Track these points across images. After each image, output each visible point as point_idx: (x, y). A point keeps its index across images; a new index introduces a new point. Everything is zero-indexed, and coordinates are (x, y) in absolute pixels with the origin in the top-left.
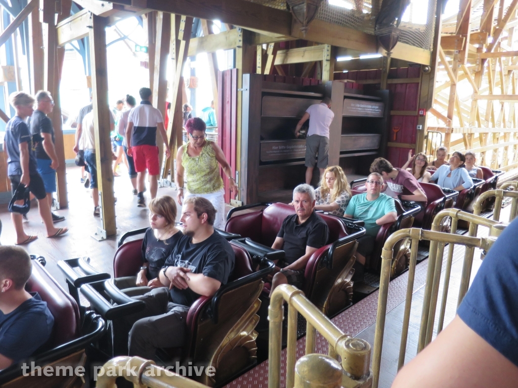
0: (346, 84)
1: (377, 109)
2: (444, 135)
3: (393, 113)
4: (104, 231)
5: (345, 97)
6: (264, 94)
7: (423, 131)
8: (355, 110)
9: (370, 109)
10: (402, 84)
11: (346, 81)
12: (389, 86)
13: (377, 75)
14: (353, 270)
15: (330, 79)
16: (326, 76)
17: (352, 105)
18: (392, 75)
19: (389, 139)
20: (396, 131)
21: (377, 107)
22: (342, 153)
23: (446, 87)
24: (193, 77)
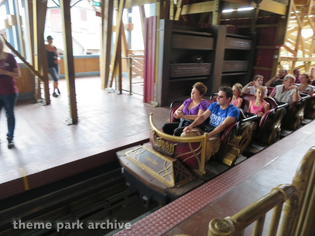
0: (228, 27)
1: (248, 44)
2: (291, 62)
3: (258, 47)
4: (71, 119)
5: (228, 36)
6: (174, 33)
7: (277, 59)
8: (233, 44)
9: (242, 44)
10: (265, 28)
11: (228, 26)
12: (257, 29)
13: (249, 22)
14: (280, 123)
15: (218, 24)
16: (214, 22)
17: (232, 41)
18: (259, 22)
19: (254, 64)
20: (259, 59)
21: (248, 43)
22: (223, 73)
23: (295, 31)
24: (130, 24)
